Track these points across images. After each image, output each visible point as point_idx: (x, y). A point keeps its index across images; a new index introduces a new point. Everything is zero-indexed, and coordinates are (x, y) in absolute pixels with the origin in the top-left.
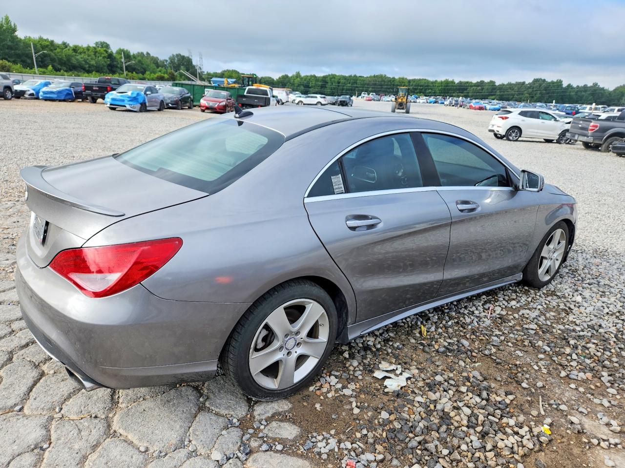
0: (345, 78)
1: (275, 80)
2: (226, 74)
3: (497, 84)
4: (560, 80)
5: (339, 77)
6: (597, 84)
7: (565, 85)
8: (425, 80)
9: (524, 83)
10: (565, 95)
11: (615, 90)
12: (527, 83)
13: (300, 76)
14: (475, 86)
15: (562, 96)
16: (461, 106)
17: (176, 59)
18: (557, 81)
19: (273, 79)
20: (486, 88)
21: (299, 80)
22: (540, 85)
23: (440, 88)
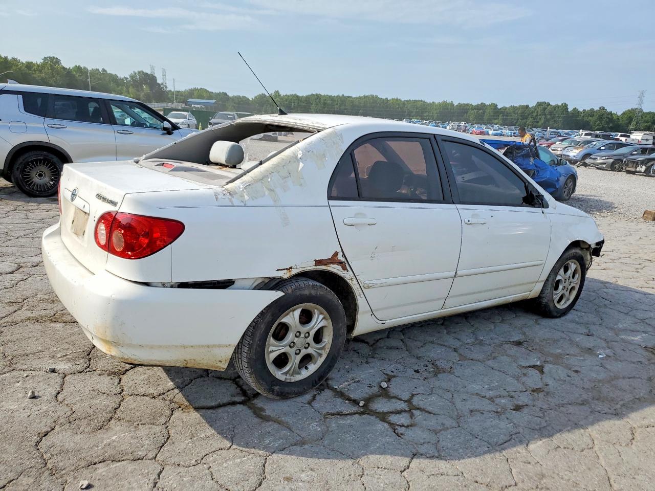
1: (251, 99)
2: (196, 93)
3: (499, 107)
4: (565, 104)
5: (325, 98)
6: (604, 108)
7: (570, 109)
8: (422, 101)
9: (527, 106)
11: (624, 114)
12: (530, 106)
14: (475, 109)
16: (464, 131)
17: (138, 76)
18: (562, 104)
19: (248, 99)
20: (488, 111)
21: (279, 100)
22: (545, 109)
23: (438, 111)
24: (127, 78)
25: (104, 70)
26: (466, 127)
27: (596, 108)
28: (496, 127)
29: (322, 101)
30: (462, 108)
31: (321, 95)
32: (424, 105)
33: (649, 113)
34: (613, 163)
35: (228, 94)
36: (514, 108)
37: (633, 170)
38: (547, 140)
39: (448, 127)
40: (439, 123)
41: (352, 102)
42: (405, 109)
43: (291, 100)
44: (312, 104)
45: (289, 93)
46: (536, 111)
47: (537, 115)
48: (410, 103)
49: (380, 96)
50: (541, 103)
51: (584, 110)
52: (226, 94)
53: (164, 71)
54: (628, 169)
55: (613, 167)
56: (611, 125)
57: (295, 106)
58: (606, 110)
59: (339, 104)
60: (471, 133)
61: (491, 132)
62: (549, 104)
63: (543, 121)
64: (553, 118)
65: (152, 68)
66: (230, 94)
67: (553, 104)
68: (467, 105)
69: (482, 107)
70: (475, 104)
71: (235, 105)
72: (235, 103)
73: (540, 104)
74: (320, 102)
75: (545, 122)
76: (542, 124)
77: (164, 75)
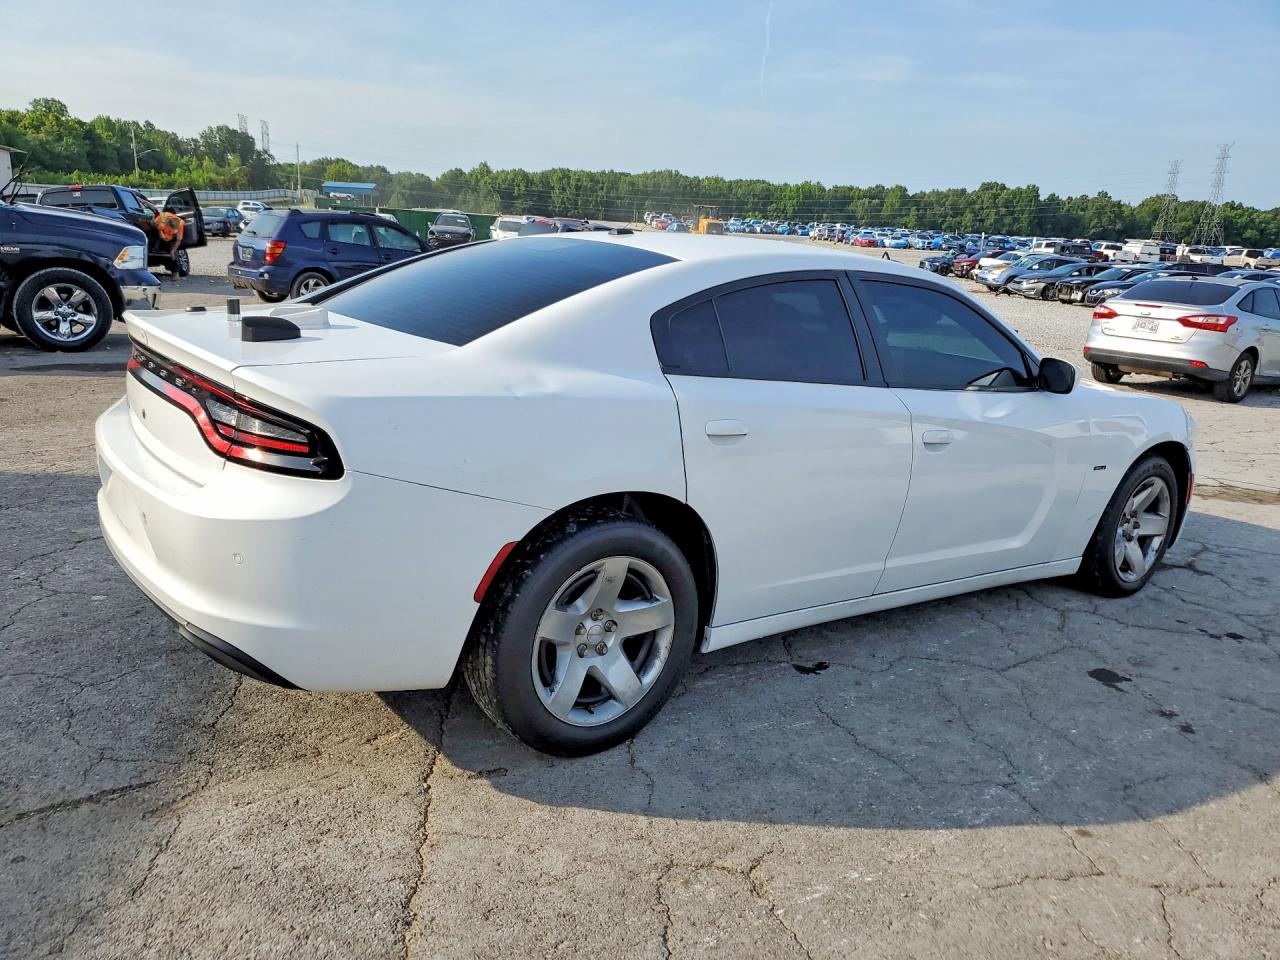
0: (591, 177)
1: (434, 179)
3: (911, 193)
4: (1034, 186)
6: (1105, 195)
7: (1043, 196)
8: (764, 182)
9: (963, 191)
10: (1045, 218)
11: (1143, 205)
12: (969, 191)
13: (489, 171)
14: (865, 197)
15: (1040, 218)
16: (840, 240)
17: (218, 137)
18: (1028, 187)
20: (888, 201)
21: (489, 181)
22: (996, 196)
23: (795, 201)
24: (195, 141)
25: (148, 124)
26: (844, 232)
27: (1092, 195)
28: (899, 231)
29: (573, 183)
30: (839, 195)
31: (569, 170)
32: (768, 190)
33: (1190, 204)
34: (1045, 289)
35: (389, 169)
36: (938, 194)
37: (1066, 297)
38: (970, 255)
39: (811, 234)
40: (795, 225)
41: (632, 184)
42: (732, 198)
43: (513, 180)
44: (553, 188)
45: (508, 168)
46: (980, 200)
47: (982, 209)
48: (740, 187)
49: (683, 172)
50: (989, 184)
51: (1070, 198)
52: (384, 170)
53: (264, 124)
54: (1061, 296)
55: (1044, 295)
56: (1119, 226)
57: (521, 192)
58: (1110, 197)
59: (605, 189)
60: (852, 244)
61: (887, 242)
62: (1003, 187)
63: (991, 219)
64: (1012, 213)
65: (242, 119)
66: (393, 170)
67: (1012, 186)
68: (851, 189)
69: (878, 193)
70: (864, 187)
71: (404, 191)
72: (404, 187)
73: (987, 187)
74: (568, 184)
75: (996, 221)
76: (991, 225)
77: (265, 134)
